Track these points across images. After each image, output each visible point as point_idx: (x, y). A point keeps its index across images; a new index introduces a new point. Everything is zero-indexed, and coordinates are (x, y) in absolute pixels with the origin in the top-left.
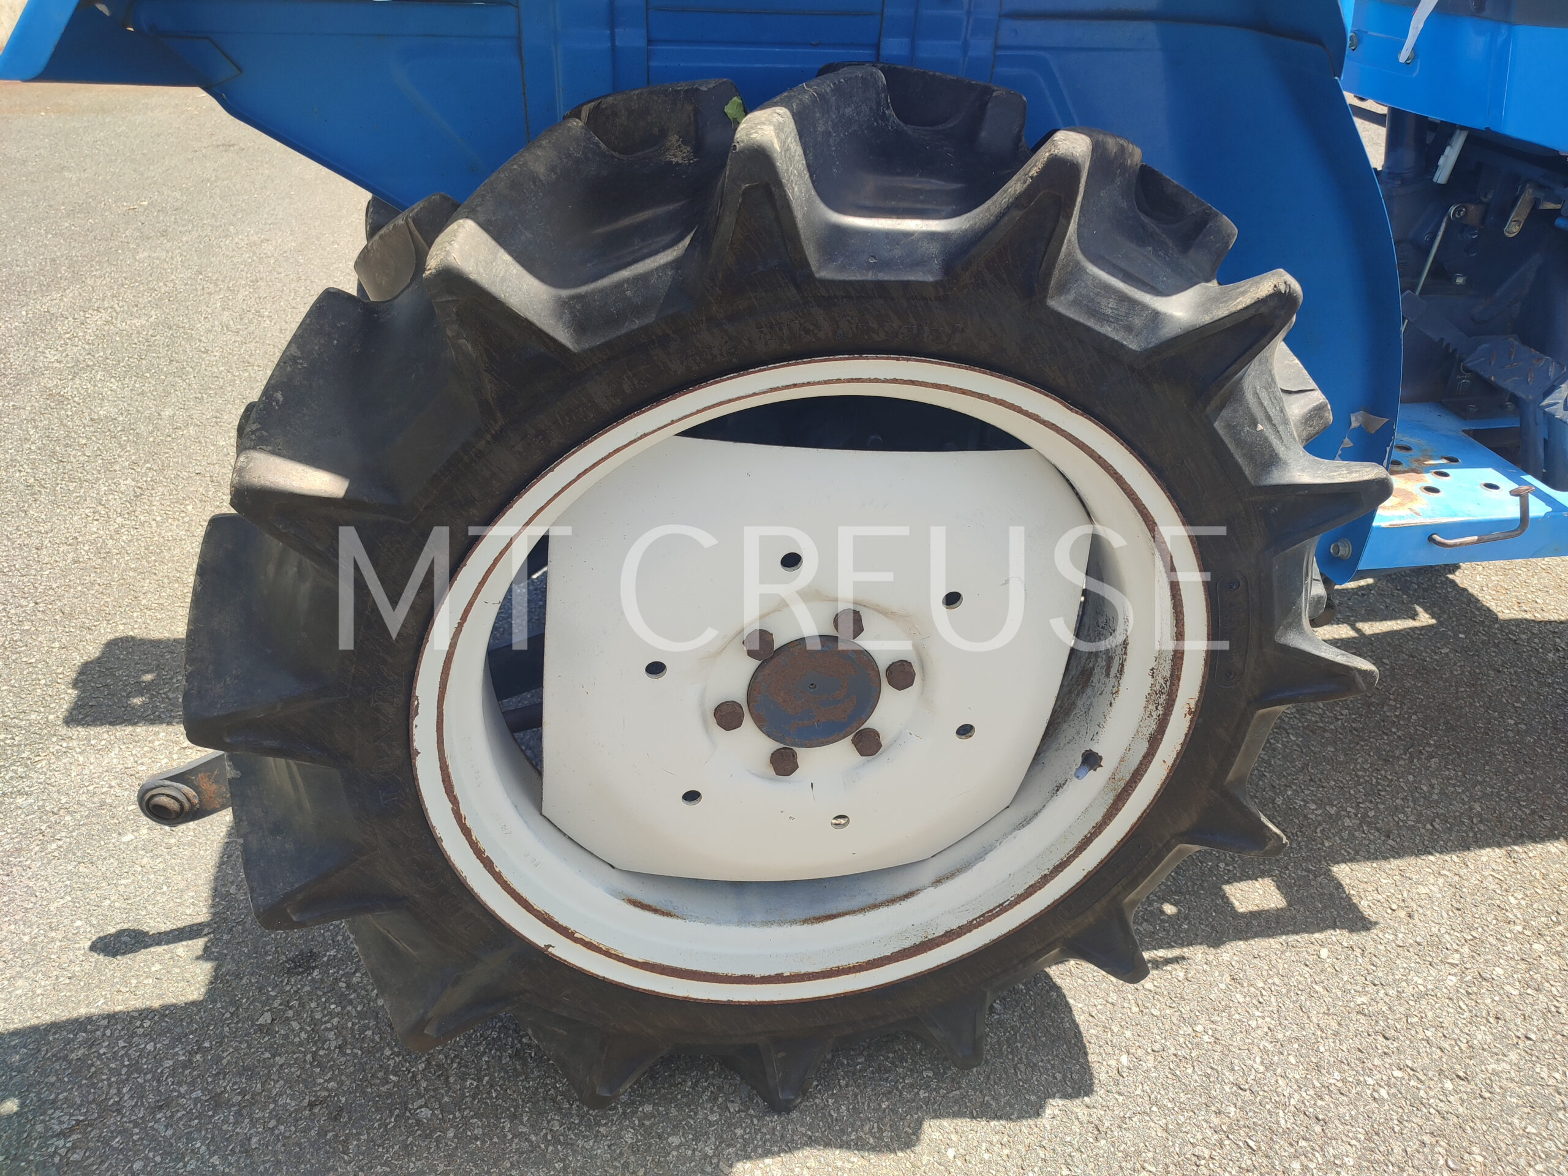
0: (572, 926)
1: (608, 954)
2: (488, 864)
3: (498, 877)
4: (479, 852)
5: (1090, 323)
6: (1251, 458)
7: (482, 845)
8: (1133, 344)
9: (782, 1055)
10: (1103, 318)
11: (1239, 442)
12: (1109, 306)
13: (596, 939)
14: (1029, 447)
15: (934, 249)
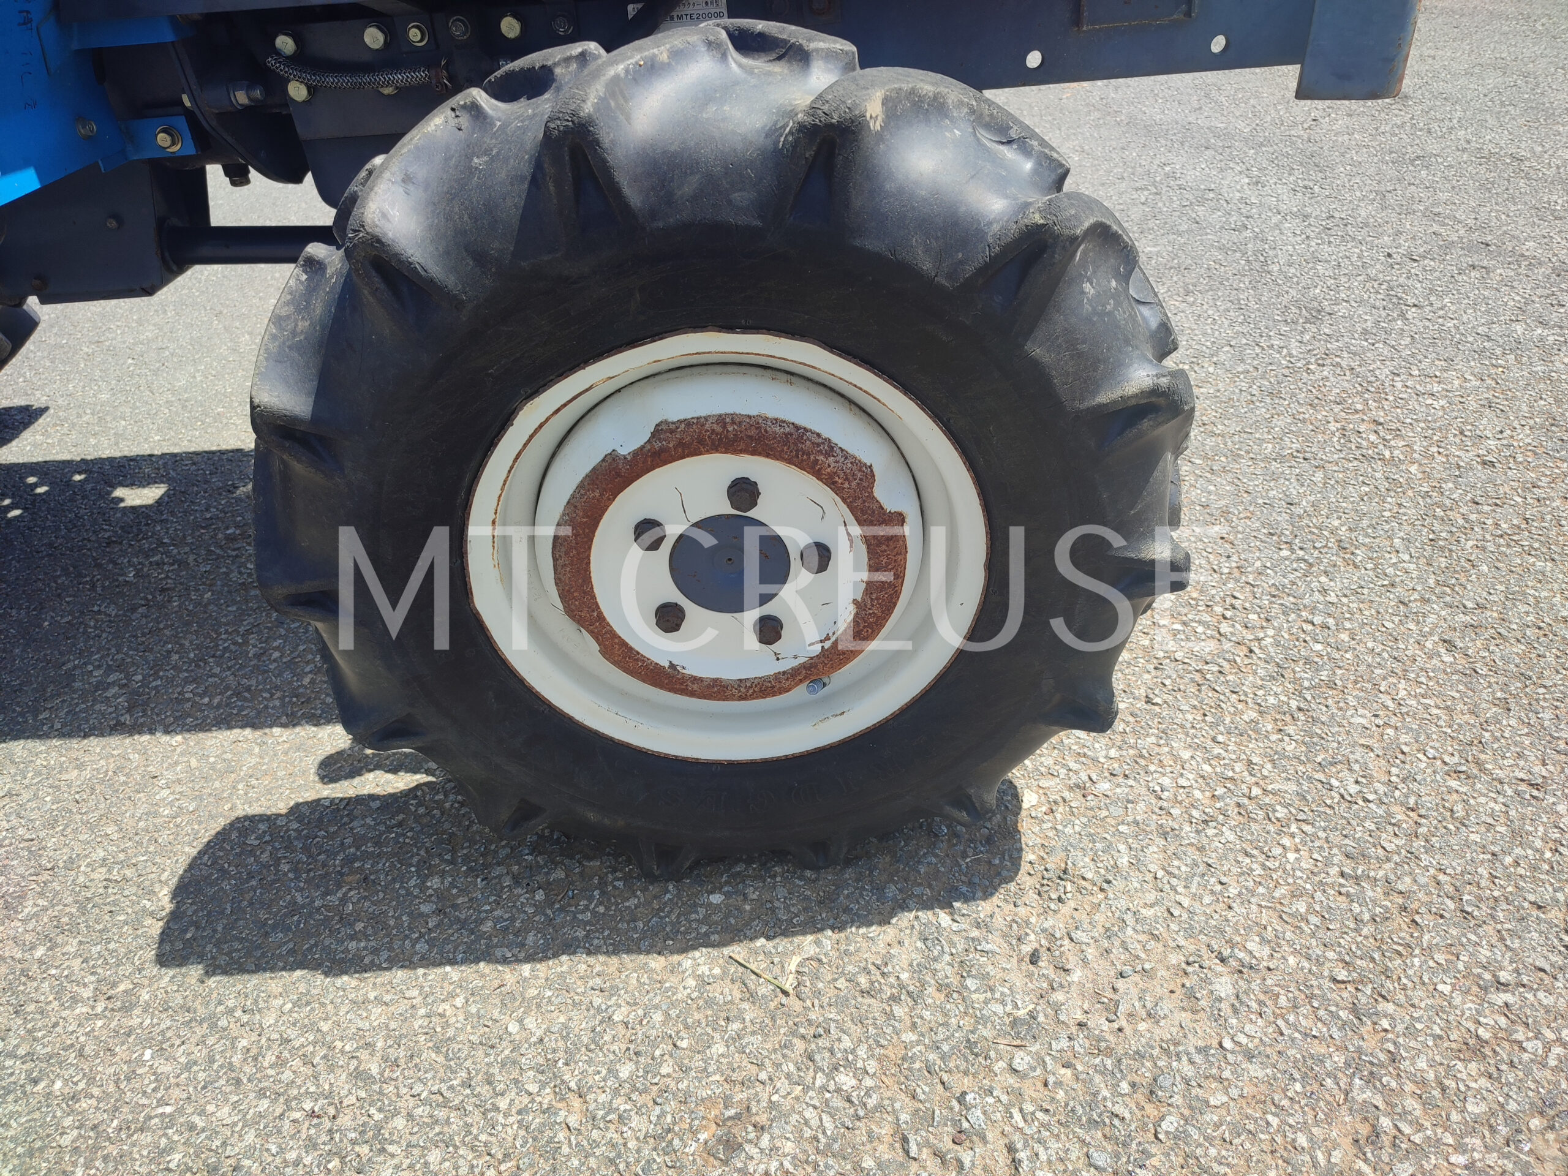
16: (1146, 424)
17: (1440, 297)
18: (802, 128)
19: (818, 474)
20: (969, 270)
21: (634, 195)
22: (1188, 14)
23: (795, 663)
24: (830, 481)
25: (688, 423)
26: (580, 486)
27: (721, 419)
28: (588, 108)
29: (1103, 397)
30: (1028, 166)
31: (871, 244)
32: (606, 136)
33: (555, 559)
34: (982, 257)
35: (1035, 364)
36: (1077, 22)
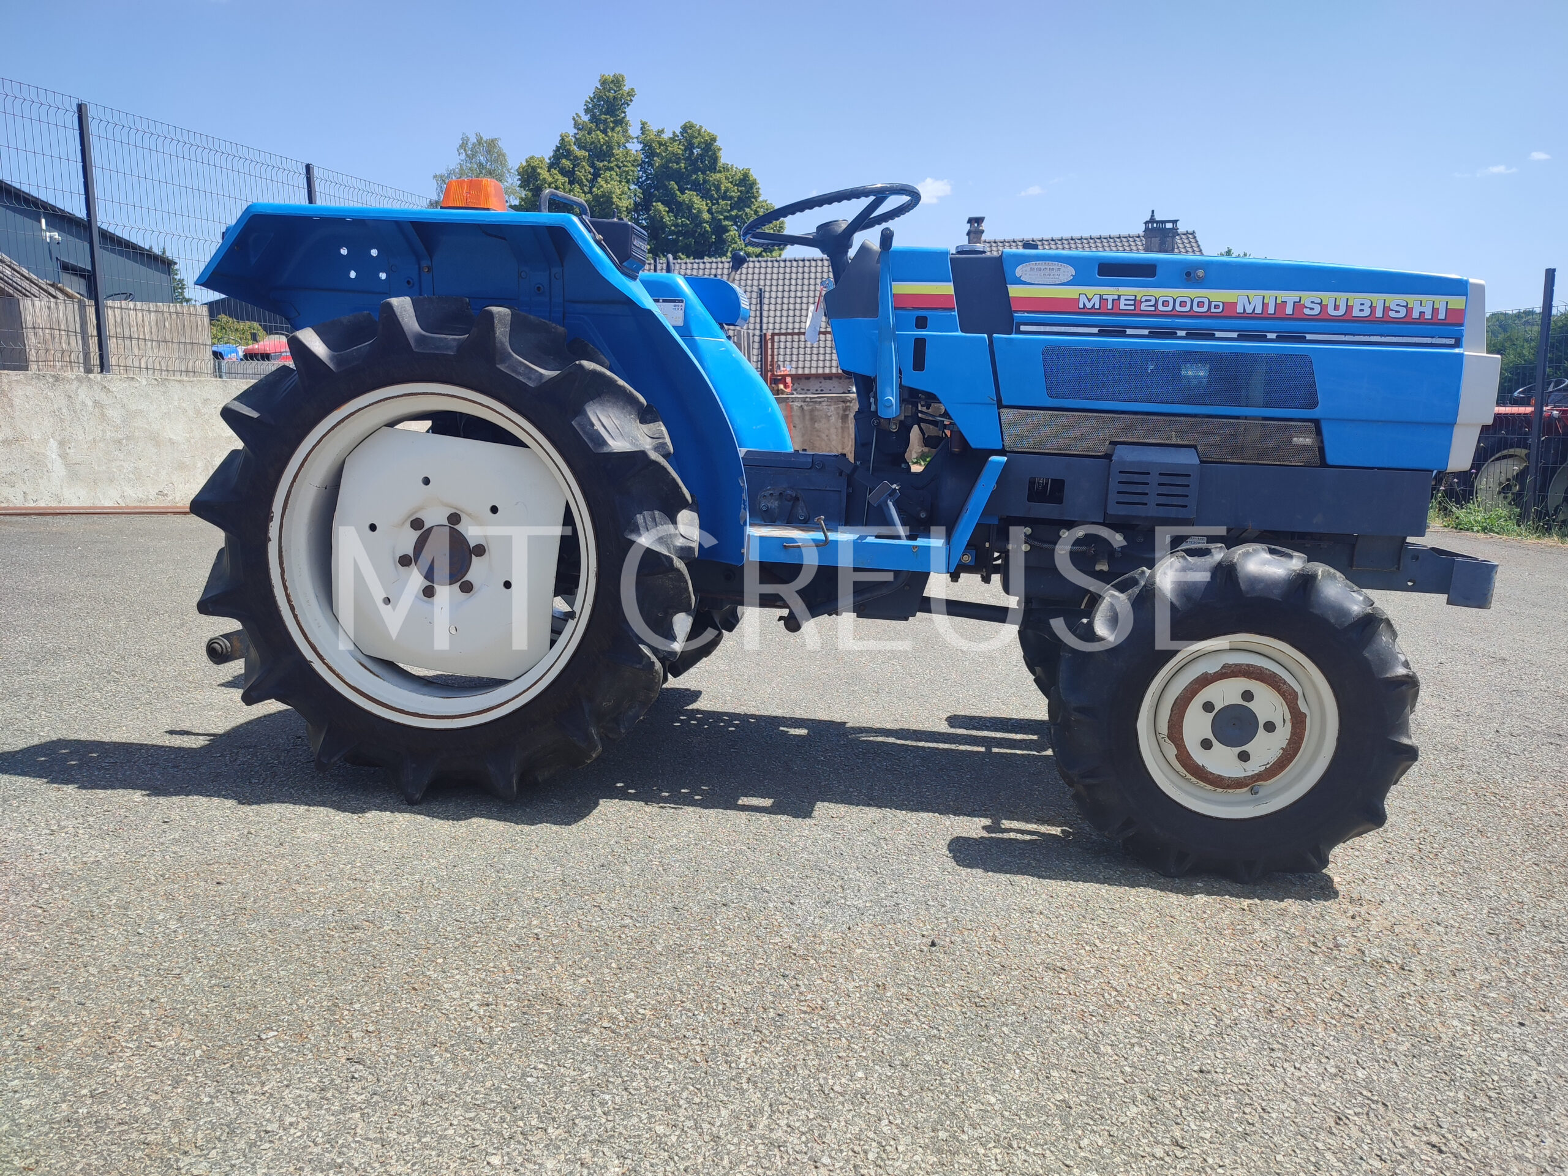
0: (325, 657)
1: (338, 676)
2: (292, 608)
3: (295, 616)
4: (289, 601)
5: (513, 375)
6: (592, 440)
7: (292, 598)
8: (531, 384)
9: (414, 765)
10: (519, 374)
11: (585, 432)
12: (521, 369)
13: (334, 667)
14: (528, 447)
15: (455, 344)
16: (1404, 687)
17: (1531, 752)
18: (1299, 574)
19: (1279, 691)
20: (1346, 624)
21: (1243, 586)
22: (1398, 568)
23: (1253, 773)
24: (1283, 694)
25: (1236, 665)
26: (1191, 683)
27: (1248, 665)
28: (1235, 560)
29: (1388, 675)
30: (1361, 598)
31: (1316, 611)
32: (1238, 569)
33: (1172, 711)
34: (1351, 621)
35: (1366, 659)
36: (1351, 566)
